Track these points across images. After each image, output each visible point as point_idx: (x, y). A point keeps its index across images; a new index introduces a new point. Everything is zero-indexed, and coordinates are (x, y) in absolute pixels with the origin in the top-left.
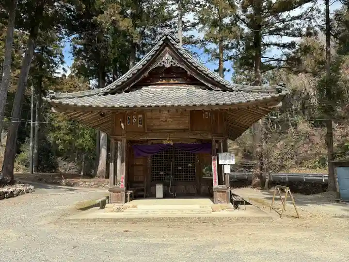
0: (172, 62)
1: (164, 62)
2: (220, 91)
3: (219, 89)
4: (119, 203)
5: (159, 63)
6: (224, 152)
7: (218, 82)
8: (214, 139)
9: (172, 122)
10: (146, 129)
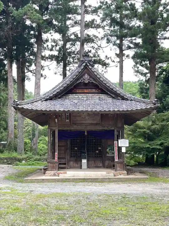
0: (89, 79)
1: (84, 79)
2: (120, 100)
3: (120, 98)
4: (54, 171)
5: (81, 80)
6: (122, 138)
7: (119, 94)
8: (116, 130)
9: (88, 118)
10: (72, 123)
